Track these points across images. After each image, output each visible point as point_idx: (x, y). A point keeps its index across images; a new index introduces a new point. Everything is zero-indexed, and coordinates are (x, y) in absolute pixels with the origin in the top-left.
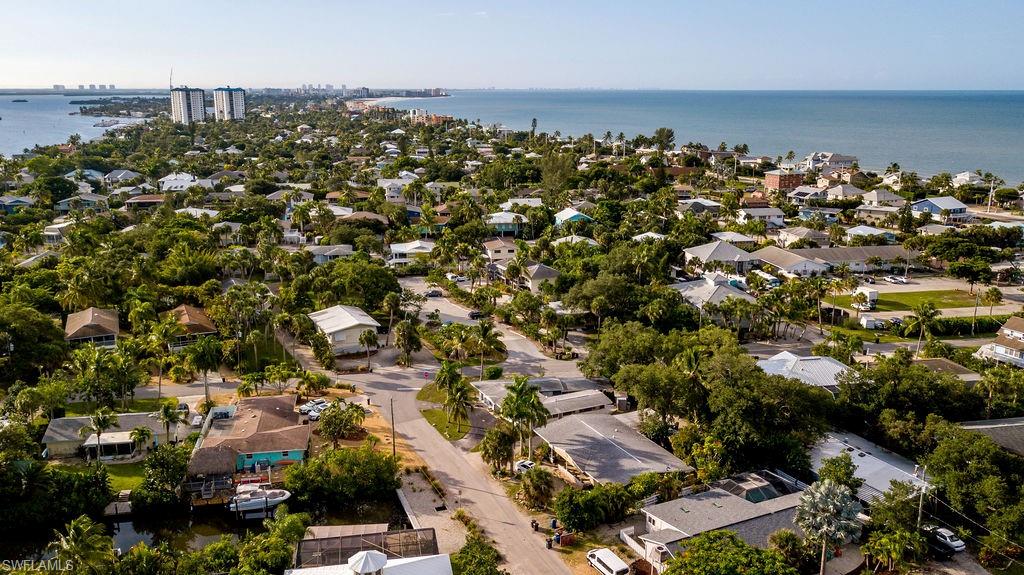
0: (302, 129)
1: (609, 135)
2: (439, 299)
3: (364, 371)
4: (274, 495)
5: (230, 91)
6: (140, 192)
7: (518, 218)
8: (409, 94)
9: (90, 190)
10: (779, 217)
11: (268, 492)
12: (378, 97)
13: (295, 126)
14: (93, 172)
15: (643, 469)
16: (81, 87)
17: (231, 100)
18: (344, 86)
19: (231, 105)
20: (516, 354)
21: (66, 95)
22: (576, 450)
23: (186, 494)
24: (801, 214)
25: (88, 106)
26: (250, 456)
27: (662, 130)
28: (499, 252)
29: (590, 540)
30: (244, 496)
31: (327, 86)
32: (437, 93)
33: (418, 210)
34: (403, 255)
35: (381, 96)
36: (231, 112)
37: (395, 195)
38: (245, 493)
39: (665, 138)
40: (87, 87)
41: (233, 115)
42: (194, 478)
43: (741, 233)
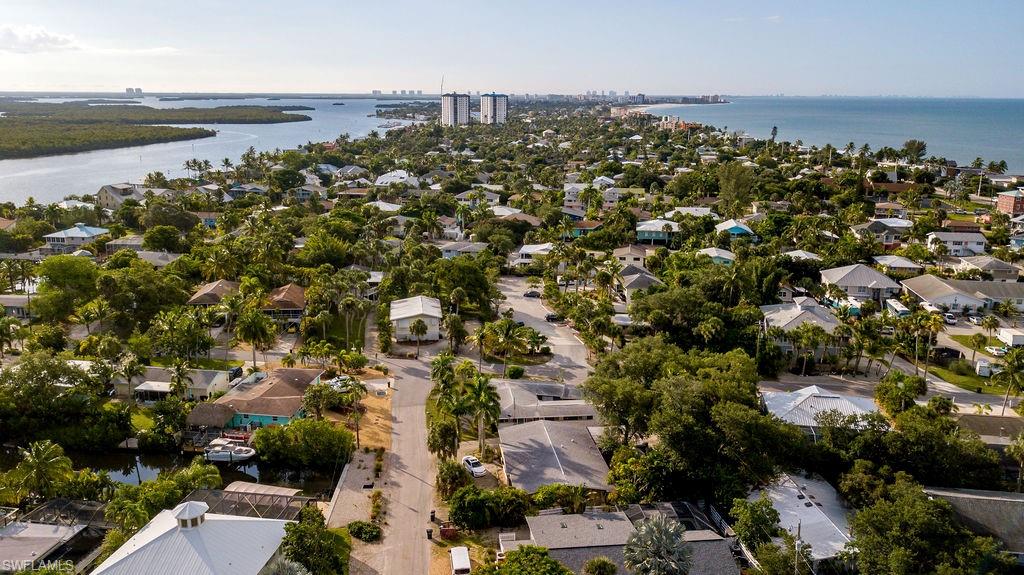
0: (546, 134)
1: (851, 146)
2: (534, 299)
3: (411, 357)
4: (241, 451)
5: (494, 97)
6: (355, 185)
7: (668, 227)
8: (686, 100)
9: (317, 182)
10: (979, 243)
11: (238, 448)
12: (653, 103)
13: (541, 131)
14: (330, 167)
15: (560, 480)
16: (395, 92)
17: (495, 106)
18: (627, 93)
19: (495, 110)
20: (560, 358)
21: (379, 99)
22: (515, 453)
23: (183, 440)
24: (1013, 242)
25: (383, 110)
26: (246, 416)
27: (914, 142)
28: (624, 259)
29: (472, 539)
30: (217, 449)
31: (610, 93)
32: (715, 100)
33: (581, 213)
34: (528, 256)
35: (657, 102)
36: (494, 116)
37: (573, 199)
38: (218, 445)
39: (916, 150)
40: (399, 93)
41: (495, 120)
42: (196, 428)
43: (910, 258)
